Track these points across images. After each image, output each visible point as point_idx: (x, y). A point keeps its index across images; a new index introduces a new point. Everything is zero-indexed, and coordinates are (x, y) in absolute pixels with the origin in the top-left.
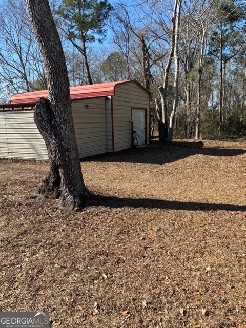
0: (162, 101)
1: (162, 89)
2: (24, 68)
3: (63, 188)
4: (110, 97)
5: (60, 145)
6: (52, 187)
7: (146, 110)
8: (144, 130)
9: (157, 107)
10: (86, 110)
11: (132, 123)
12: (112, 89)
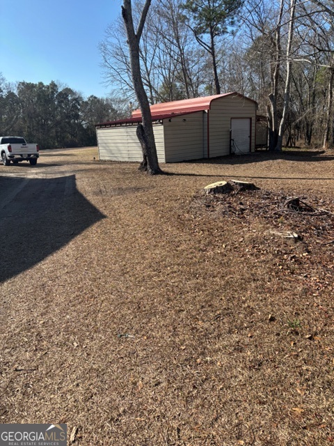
0: (272, 109)
1: (271, 97)
2: (149, 75)
3: (148, 166)
4: (206, 111)
5: (146, 146)
6: (144, 166)
7: (251, 119)
8: (249, 139)
9: (268, 115)
10: (184, 123)
11: (231, 132)
12: (208, 104)
